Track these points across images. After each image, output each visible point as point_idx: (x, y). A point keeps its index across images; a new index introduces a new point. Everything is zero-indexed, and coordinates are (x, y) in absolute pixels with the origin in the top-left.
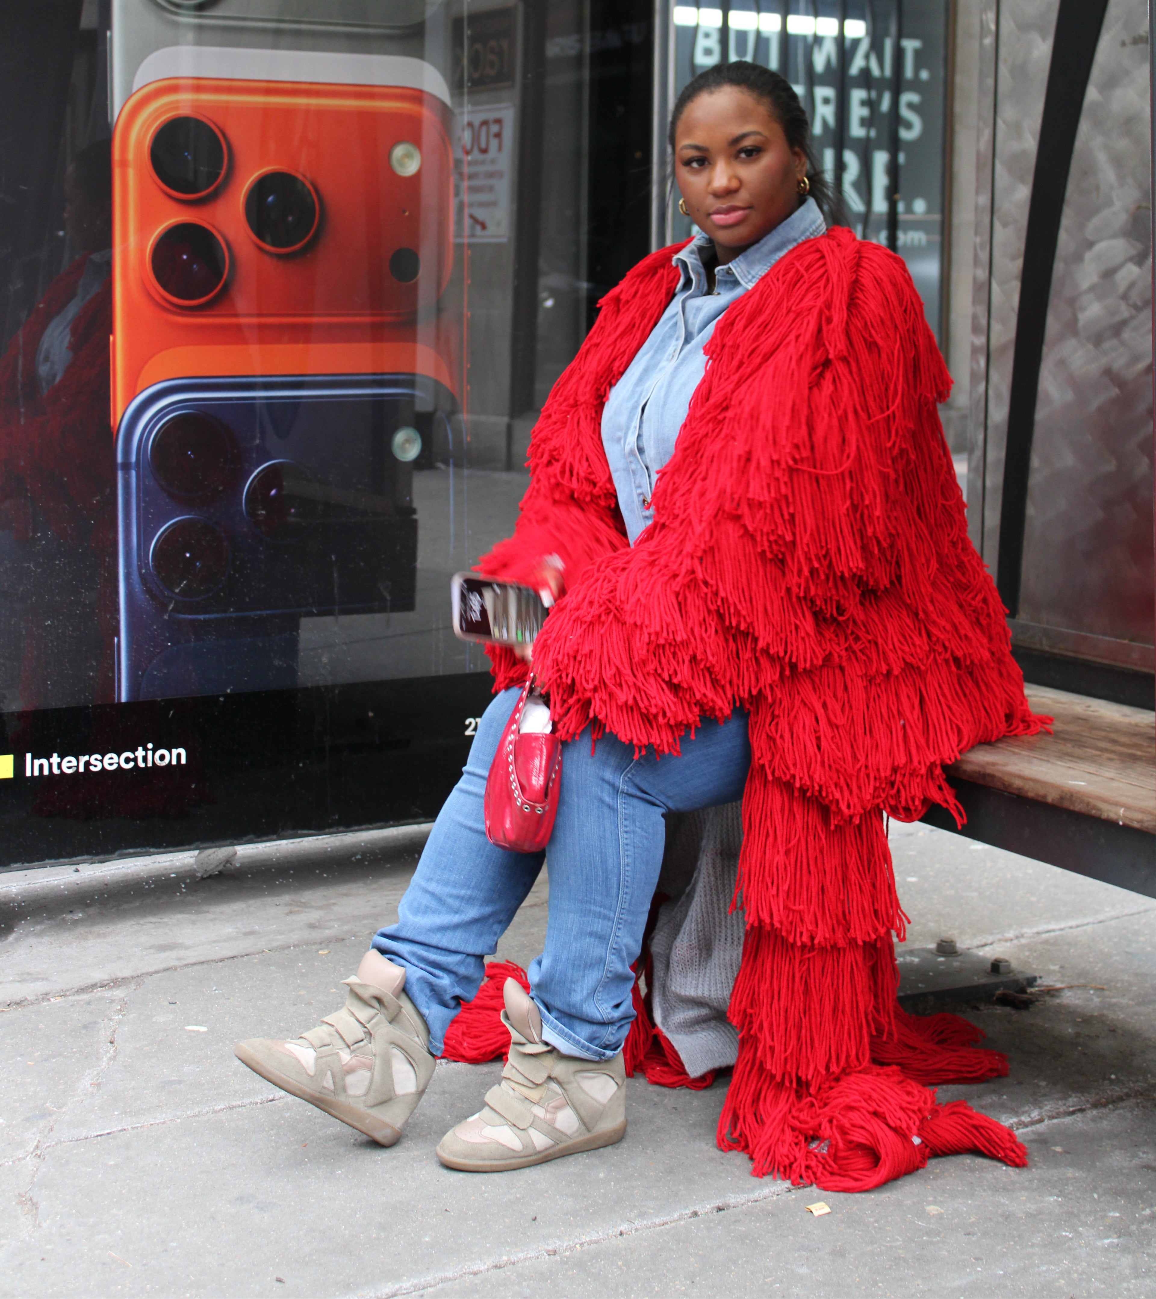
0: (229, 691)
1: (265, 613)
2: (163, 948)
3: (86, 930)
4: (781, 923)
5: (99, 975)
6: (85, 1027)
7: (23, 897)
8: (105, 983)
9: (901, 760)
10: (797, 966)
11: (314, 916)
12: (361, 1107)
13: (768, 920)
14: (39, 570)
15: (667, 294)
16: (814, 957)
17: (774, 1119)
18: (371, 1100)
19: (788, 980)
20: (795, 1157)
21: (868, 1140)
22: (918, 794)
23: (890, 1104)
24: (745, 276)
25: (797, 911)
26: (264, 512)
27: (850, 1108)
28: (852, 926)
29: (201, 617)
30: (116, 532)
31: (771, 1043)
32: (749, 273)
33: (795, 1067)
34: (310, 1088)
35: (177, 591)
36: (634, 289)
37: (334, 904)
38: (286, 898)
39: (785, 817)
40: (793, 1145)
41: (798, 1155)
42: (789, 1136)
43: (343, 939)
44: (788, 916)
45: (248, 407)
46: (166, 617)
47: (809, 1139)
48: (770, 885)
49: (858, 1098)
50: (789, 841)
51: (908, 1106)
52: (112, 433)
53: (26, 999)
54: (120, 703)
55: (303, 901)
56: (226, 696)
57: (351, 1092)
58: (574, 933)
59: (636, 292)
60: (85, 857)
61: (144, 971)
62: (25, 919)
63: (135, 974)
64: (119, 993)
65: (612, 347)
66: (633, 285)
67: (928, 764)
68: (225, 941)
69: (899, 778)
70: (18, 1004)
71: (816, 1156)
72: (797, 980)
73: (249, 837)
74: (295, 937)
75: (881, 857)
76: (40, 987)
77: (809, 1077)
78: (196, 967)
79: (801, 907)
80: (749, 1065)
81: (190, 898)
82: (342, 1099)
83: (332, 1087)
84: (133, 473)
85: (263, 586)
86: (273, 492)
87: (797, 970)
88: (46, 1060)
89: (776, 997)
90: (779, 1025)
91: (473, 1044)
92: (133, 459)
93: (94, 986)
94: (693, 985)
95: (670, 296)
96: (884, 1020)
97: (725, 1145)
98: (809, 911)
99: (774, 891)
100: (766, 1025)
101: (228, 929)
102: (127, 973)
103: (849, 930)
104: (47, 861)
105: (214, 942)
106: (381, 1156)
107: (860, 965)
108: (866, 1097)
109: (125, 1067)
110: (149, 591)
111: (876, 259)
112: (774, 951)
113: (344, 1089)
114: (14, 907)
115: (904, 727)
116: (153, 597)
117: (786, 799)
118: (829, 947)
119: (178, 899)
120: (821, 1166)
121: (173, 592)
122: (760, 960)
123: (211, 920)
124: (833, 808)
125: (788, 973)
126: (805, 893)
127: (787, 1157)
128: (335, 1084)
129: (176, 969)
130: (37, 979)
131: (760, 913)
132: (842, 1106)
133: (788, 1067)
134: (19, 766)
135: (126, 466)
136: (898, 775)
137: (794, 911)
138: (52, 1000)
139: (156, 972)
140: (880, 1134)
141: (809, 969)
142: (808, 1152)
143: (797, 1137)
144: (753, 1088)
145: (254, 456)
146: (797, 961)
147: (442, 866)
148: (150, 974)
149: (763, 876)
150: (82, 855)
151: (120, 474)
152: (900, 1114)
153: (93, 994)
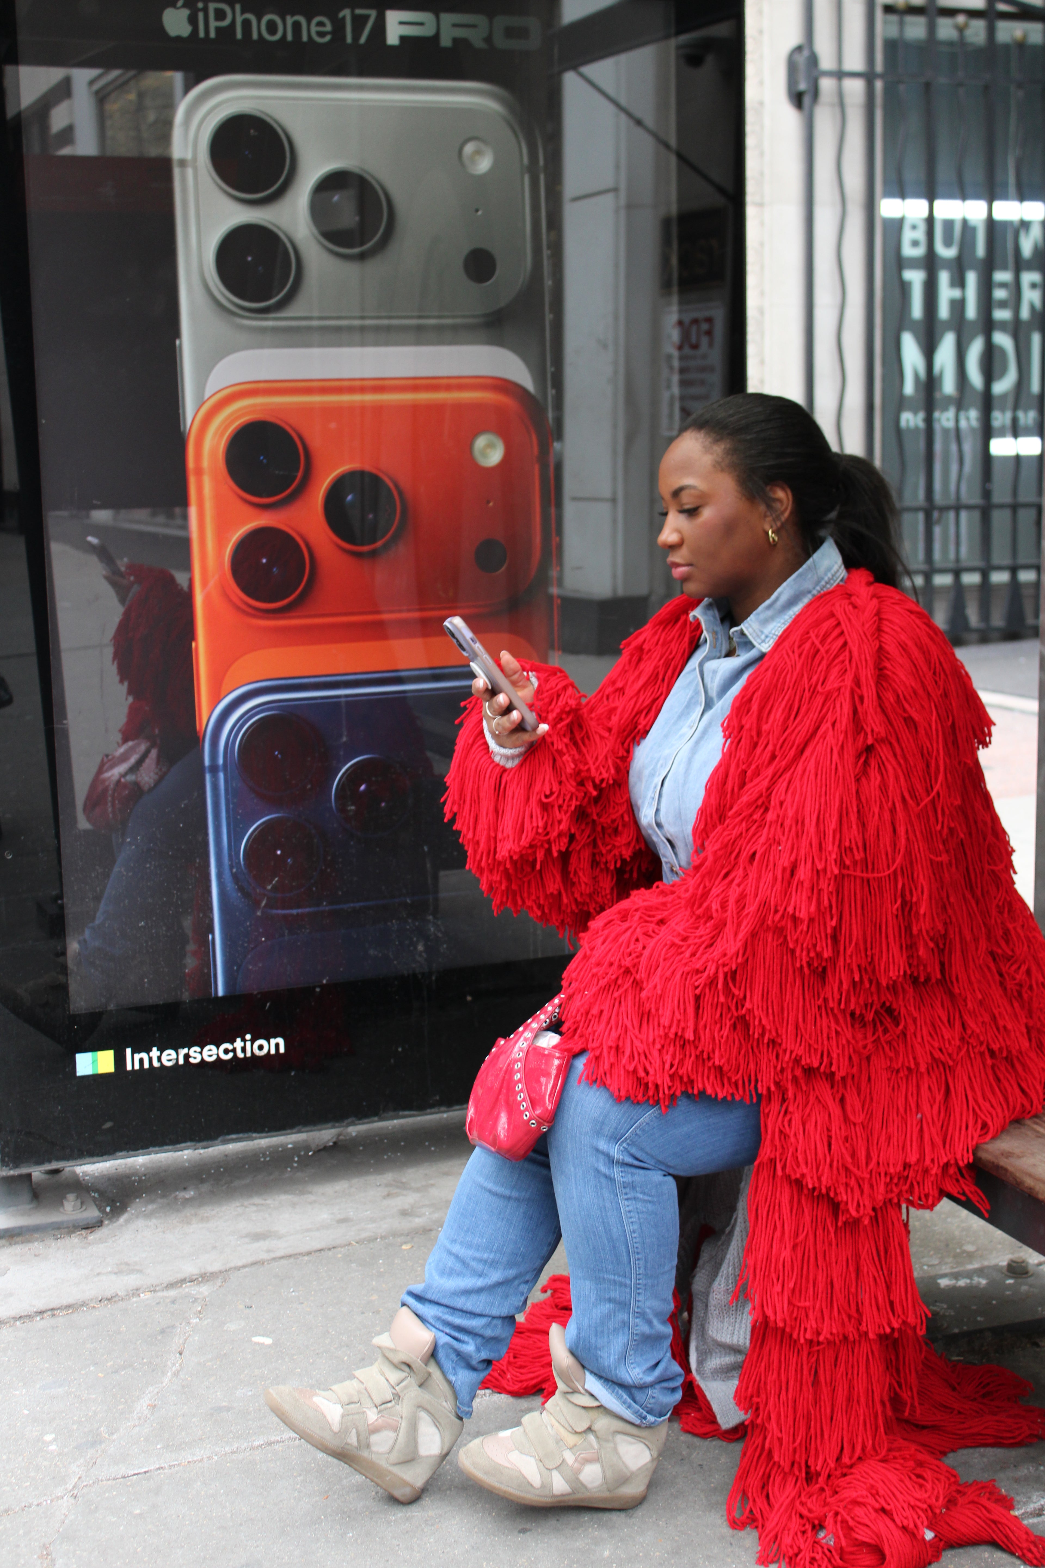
0: (325, 982)
1: (358, 905)
2: (258, 1237)
3: (193, 1212)
4: (785, 1321)
5: (190, 1269)
6: (163, 1331)
7: (147, 1168)
8: (194, 1277)
9: (913, 1158)
10: (805, 1358)
11: (407, 1200)
12: (383, 1463)
13: (772, 1318)
14: (130, 874)
15: (691, 643)
16: (824, 1348)
17: (782, 1505)
18: (394, 1457)
19: (796, 1371)
20: (799, 1548)
21: (872, 1539)
22: (931, 1192)
23: (897, 1500)
24: (758, 636)
25: (802, 1308)
26: (353, 808)
27: (855, 1503)
28: (864, 1320)
29: (294, 912)
30: (206, 834)
31: (779, 1435)
32: (762, 632)
33: (804, 1456)
34: (334, 1443)
35: (269, 887)
36: (657, 637)
37: (432, 1185)
38: (389, 1177)
39: (794, 1211)
40: (799, 1533)
41: (802, 1547)
42: (795, 1524)
43: (431, 1230)
44: (793, 1312)
45: (332, 705)
46: (259, 913)
47: (818, 1527)
48: (775, 1281)
49: (865, 1493)
50: (797, 1235)
51: (918, 1503)
52: (198, 738)
53: (117, 1295)
54: (217, 997)
55: (404, 1180)
56: (322, 986)
57: (374, 1448)
58: (592, 1299)
59: (658, 640)
60: (189, 1144)
61: (232, 1265)
62: (140, 1197)
63: (223, 1268)
64: (204, 1290)
65: (634, 700)
66: (655, 633)
67: (941, 1164)
68: (318, 1229)
69: (912, 1174)
70: (109, 1299)
71: (822, 1548)
72: (805, 1372)
73: (350, 1120)
74: (384, 1227)
75: (897, 1247)
76: (132, 1281)
77: (818, 1468)
78: (284, 1262)
79: (807, 1304)
80: (759, 1450)
81: (299, 1174)
82: (365, 1454)
83: (355, 1443)
84: (221, 775)
85: (355, 879)
86: (363, 787)
87: (805, 1363)
88: (116, 1372)
89: (784, 1388)
90: (787, 1417)
91: (517, 1377)
92: (221, 761)
93: (183, 1281)
94: (730, 1332)
95: (694, 645)
96: (905, 1395)
97: (736, 1524)
98: (814, 1308)
99: (778, 1288)
100: (773, 1417)
101: (324, 1215)
102: (216, 1267)
103: (860, 1324)
104: (151, 1149)
105: (308, 1230)
106: (399, 1514)
107: (876, 1354)
108: (874, 1492)
109: (183, 1387)
110: (241, 889)
111: (897, 621)
112: (782, 1342)
113: (368, 1446)
114: (135, 1181)
115: (921, 1120)
116: (246, 894)
117: (795, 1192)
118: (837, 1342)
119: (287, 1175)
120: (826, 1560)
121: (265, 888)
122: (766, 1350)
123: (311, 1203)
124: (842, 1206)
125: (797, 1364)
126: (812, 1289)
127: (791, 1547)
128: (359, 1441)
129: (263, 1263)
130: (132, 1271)
131: (765, 1308)
132: (848, 1500)
133: (797, 1456)
134: (120, 1060)
135: (214, 769)
136: (911, 1171)
137: (798, 1307)
138: (142, 1295)
139: (244, 1266)
140: (884, 1532)
141: (817, 1360)
142: (815, 1542)
143: (804, 1525)
144: (761, 1474)
145: (342, 753)
146: (805, 1354)
147: (465, 1228)
148: (238, 1268)
149: (770, 1270)
150: (185, 1141)
151: (208, 777)
152: (909, 1513)
153: (180, 1290)
